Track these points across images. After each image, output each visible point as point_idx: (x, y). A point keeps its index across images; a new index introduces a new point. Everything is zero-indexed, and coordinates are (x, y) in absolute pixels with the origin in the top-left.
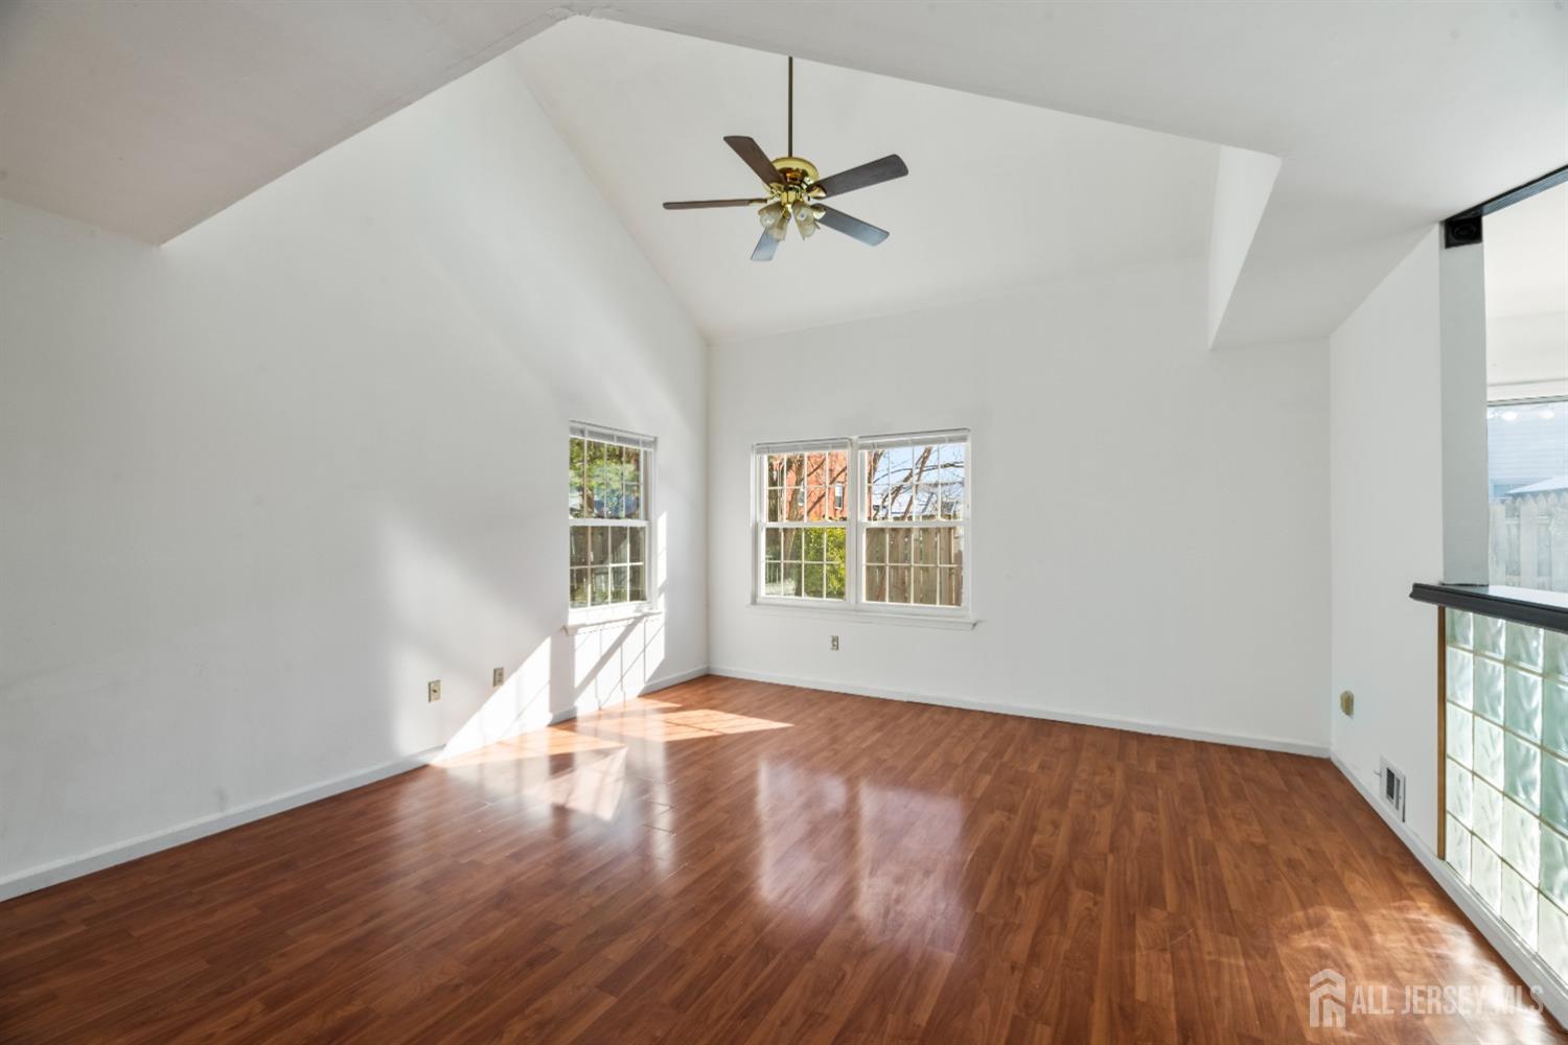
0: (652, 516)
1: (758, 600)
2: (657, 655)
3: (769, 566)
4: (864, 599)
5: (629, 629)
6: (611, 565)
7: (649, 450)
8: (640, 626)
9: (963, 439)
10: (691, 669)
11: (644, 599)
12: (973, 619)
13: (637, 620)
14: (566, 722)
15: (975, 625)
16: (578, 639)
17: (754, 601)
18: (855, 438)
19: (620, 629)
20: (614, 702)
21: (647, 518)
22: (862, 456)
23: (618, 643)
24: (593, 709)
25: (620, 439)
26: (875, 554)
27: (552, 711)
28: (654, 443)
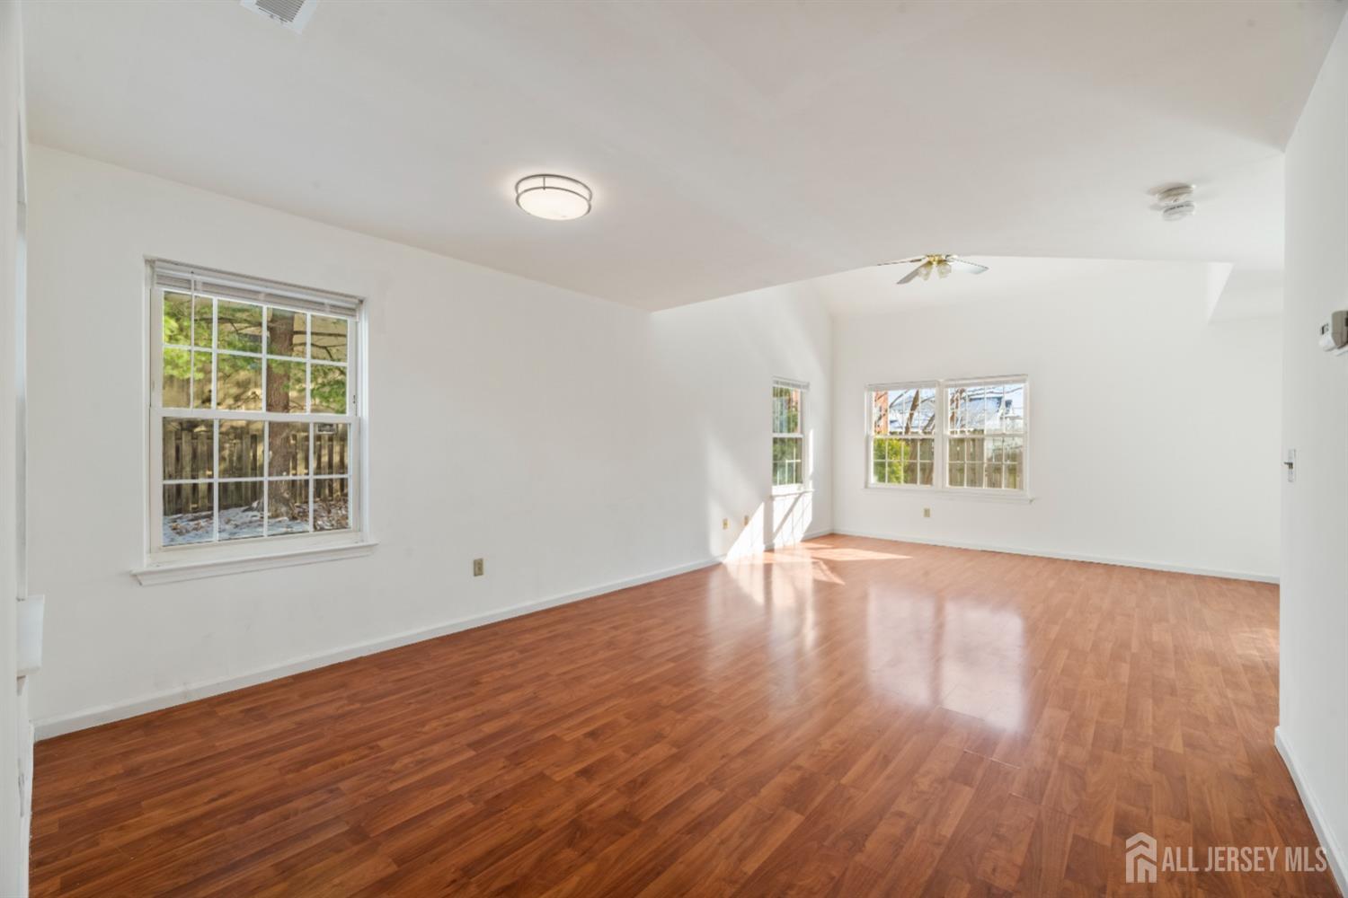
0: (806, 433)
1: (869, 486)
2: (808, 519)
3: (877, 465)
4: (947, 485)
5: (797, 500)
6: (787, 461)
7: (804, 391)
8: (801, 499)
9: (1024, 381)
10: (825, 530)
11: (801, 482)
12: (1030, 497)
13: (801, 494)
14: (770, 550)
15: (1031, 501)
16: (775, 503)
17: (866, 487)
18: (941, 380)
19: (791, 500)
20: (790, 543)
21: (802, 432)
22: (947, 392)
23: (791, 510)
24: (781, 546)
25: (783, 383)
26: (956, 455)
27: (765, 543)
28: (807, 386)
